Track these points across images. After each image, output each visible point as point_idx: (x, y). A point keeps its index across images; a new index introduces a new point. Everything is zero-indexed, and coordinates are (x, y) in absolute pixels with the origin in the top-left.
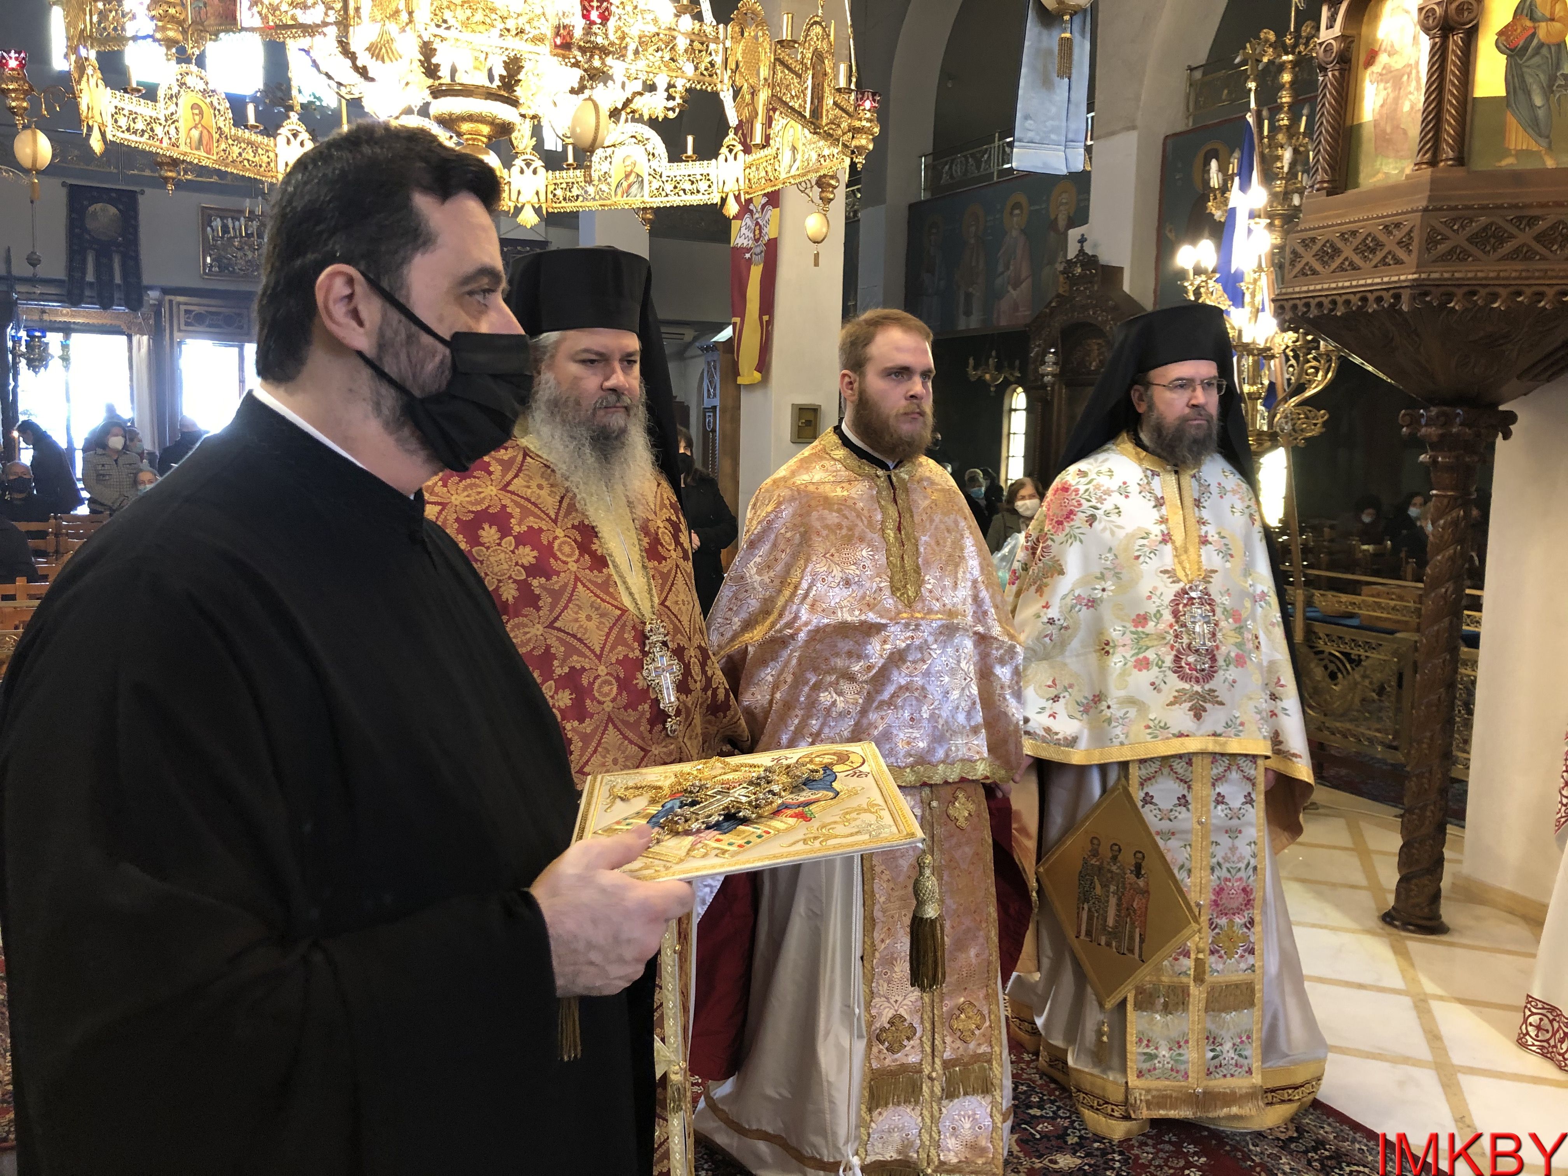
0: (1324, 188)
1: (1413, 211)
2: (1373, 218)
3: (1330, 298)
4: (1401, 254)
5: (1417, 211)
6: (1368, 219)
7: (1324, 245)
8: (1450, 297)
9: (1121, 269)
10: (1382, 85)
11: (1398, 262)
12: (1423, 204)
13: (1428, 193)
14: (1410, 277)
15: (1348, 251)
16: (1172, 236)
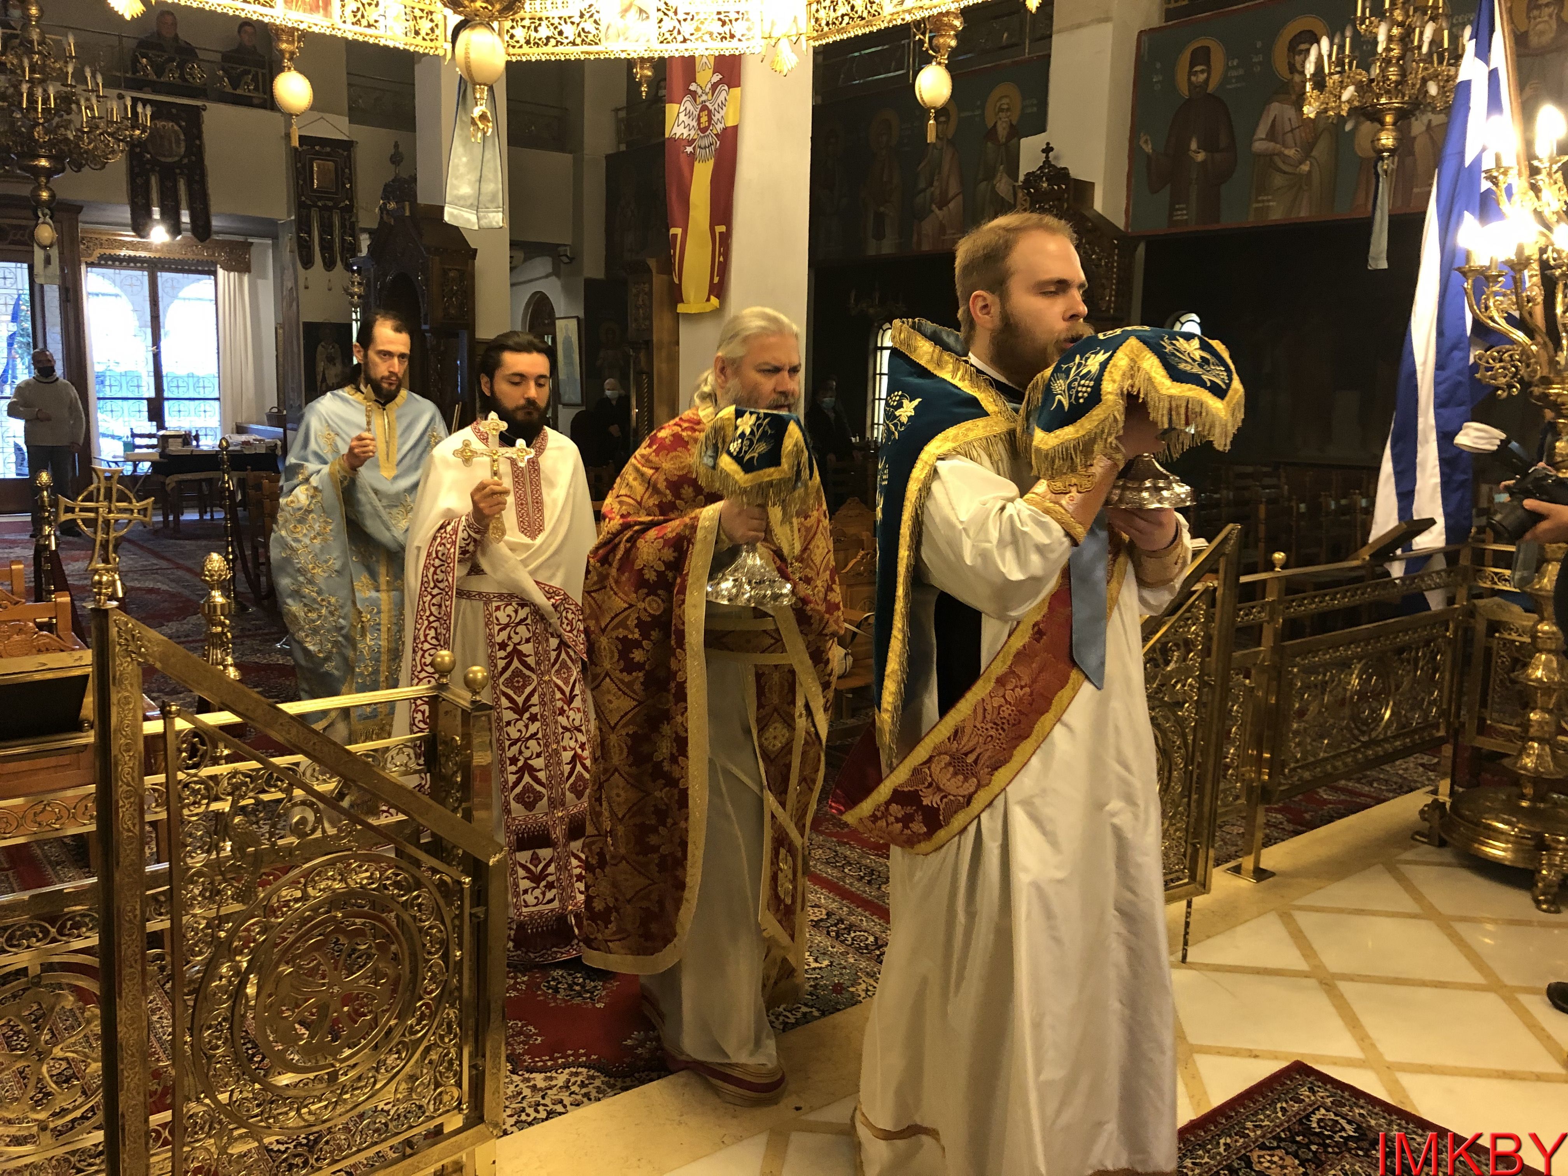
9: (1093, 184)
16: (1148, 148)
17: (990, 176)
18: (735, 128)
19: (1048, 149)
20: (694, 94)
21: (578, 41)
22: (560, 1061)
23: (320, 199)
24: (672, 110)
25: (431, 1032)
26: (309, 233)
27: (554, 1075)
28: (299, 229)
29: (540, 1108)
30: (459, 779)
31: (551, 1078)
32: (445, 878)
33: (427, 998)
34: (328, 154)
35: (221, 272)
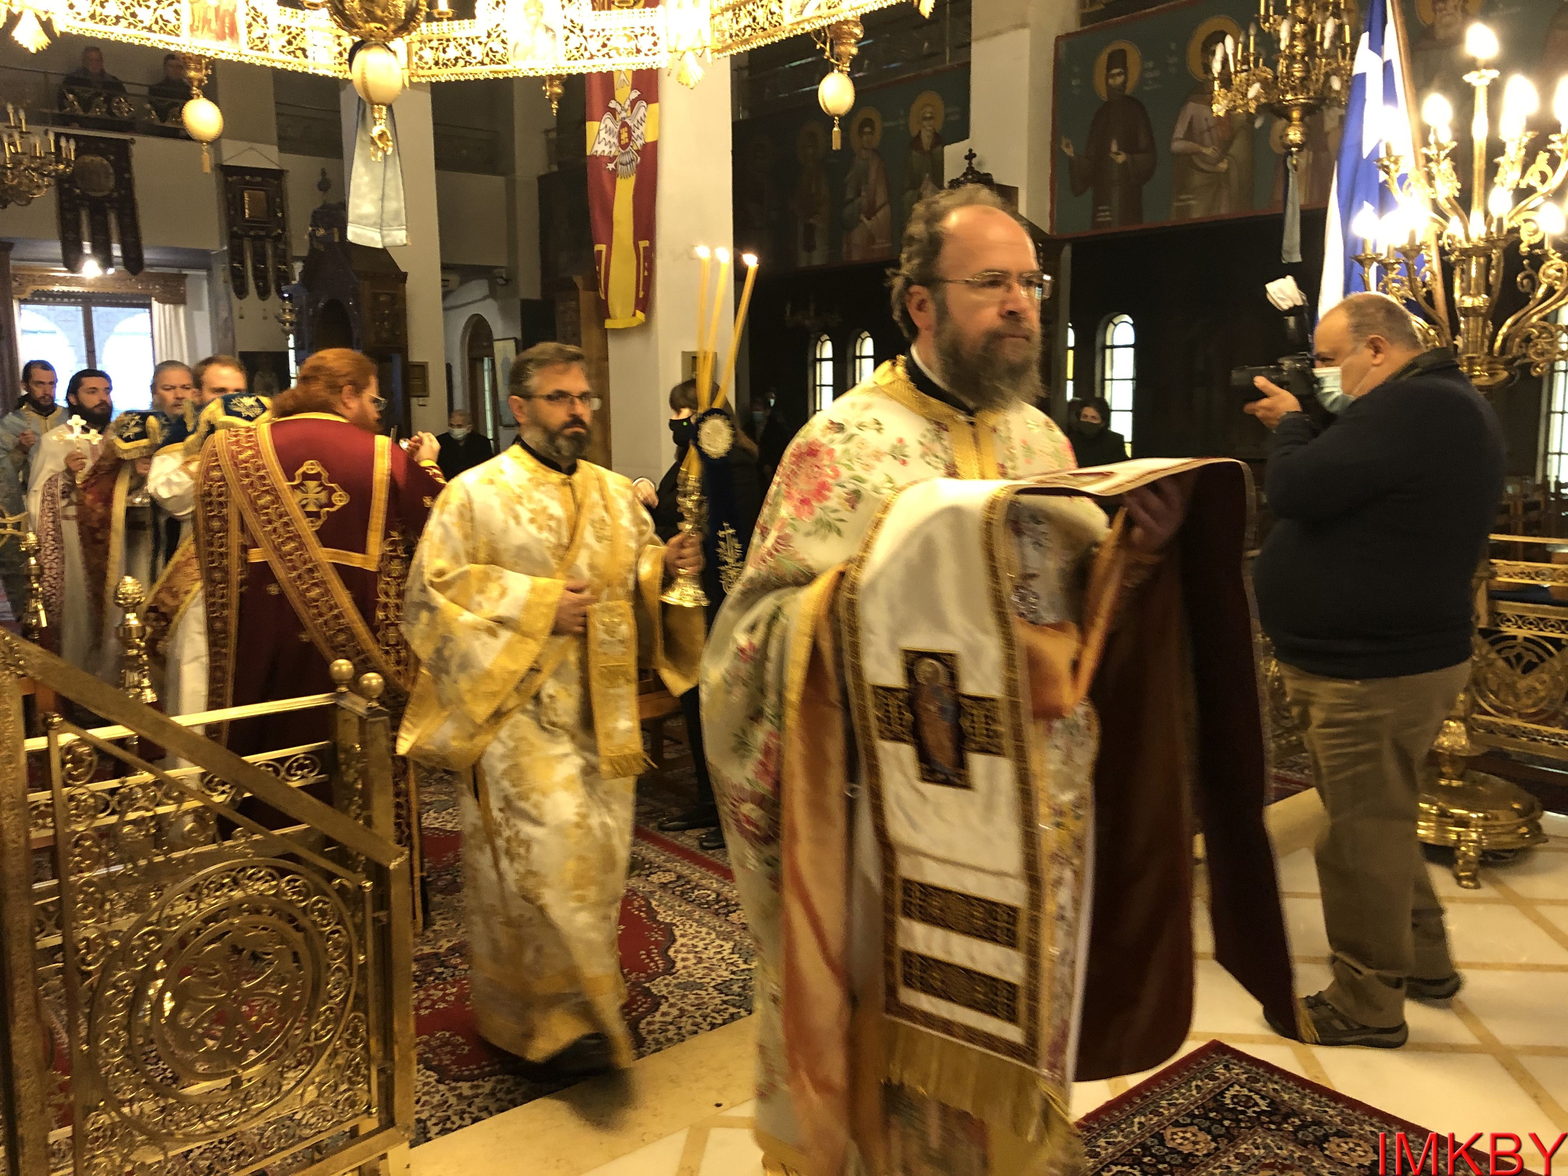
9: (1016, 189)
16: (1070, 152)
17: (916, 184)
18: (655, 145)
19: (971, 156)
20: (613, 111)
21: (487, 60)
22: (487, 1069)
23: (252, 228)
24: (592, 128)
25: (337, 1036)
26: (242, 262)
27: (481, 1083)
28: (232, 260)
29: (466, 1116)
30: (360, 786)
31: (478, 1087)
32: (345, 882)
33: (331, 1003)
34: (257, 184)
35: (155, 305)
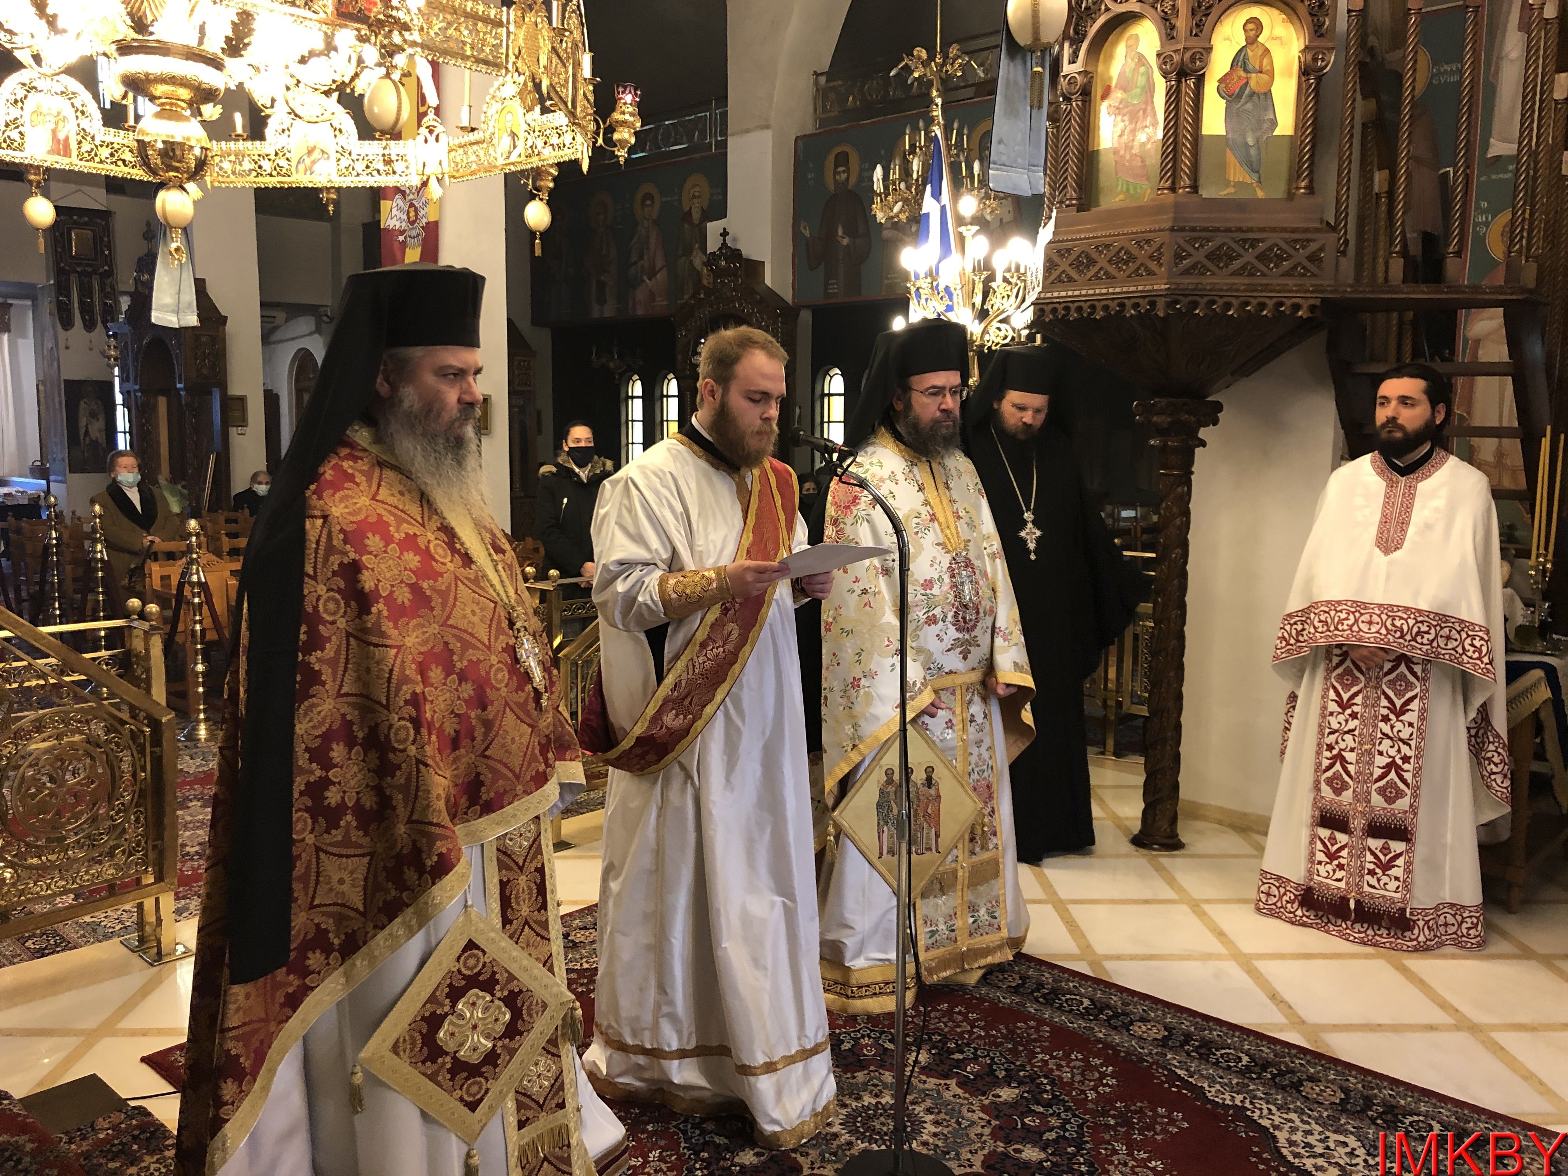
0: (1072, 205)
1: (1160, 230)
2: (1124, 234)
3: (1089, 303)
4: (1153, 265)
5: (1163, 230)
6: (1118, 235)
7: (1079, 256)
8: (1195, 305)
9: (763, 263)
10: (1119, 118)
11: (1150, 273)
12: (1167, 225)
13: (1172, 215)
14: (1163, 287)
15: (1102, 261)
16: (807, 233)
17: (688, 252)
18: (436, 223)
19: (725, 234)
20: (403, 193)
23: (79, 265)
24: (386, 205)
25: (126, 821)
26: (69, 297)
28: (59, 294)
30: (144, 676)
32: (133, 727)
33: (123, 800)
34: (86, 223)
